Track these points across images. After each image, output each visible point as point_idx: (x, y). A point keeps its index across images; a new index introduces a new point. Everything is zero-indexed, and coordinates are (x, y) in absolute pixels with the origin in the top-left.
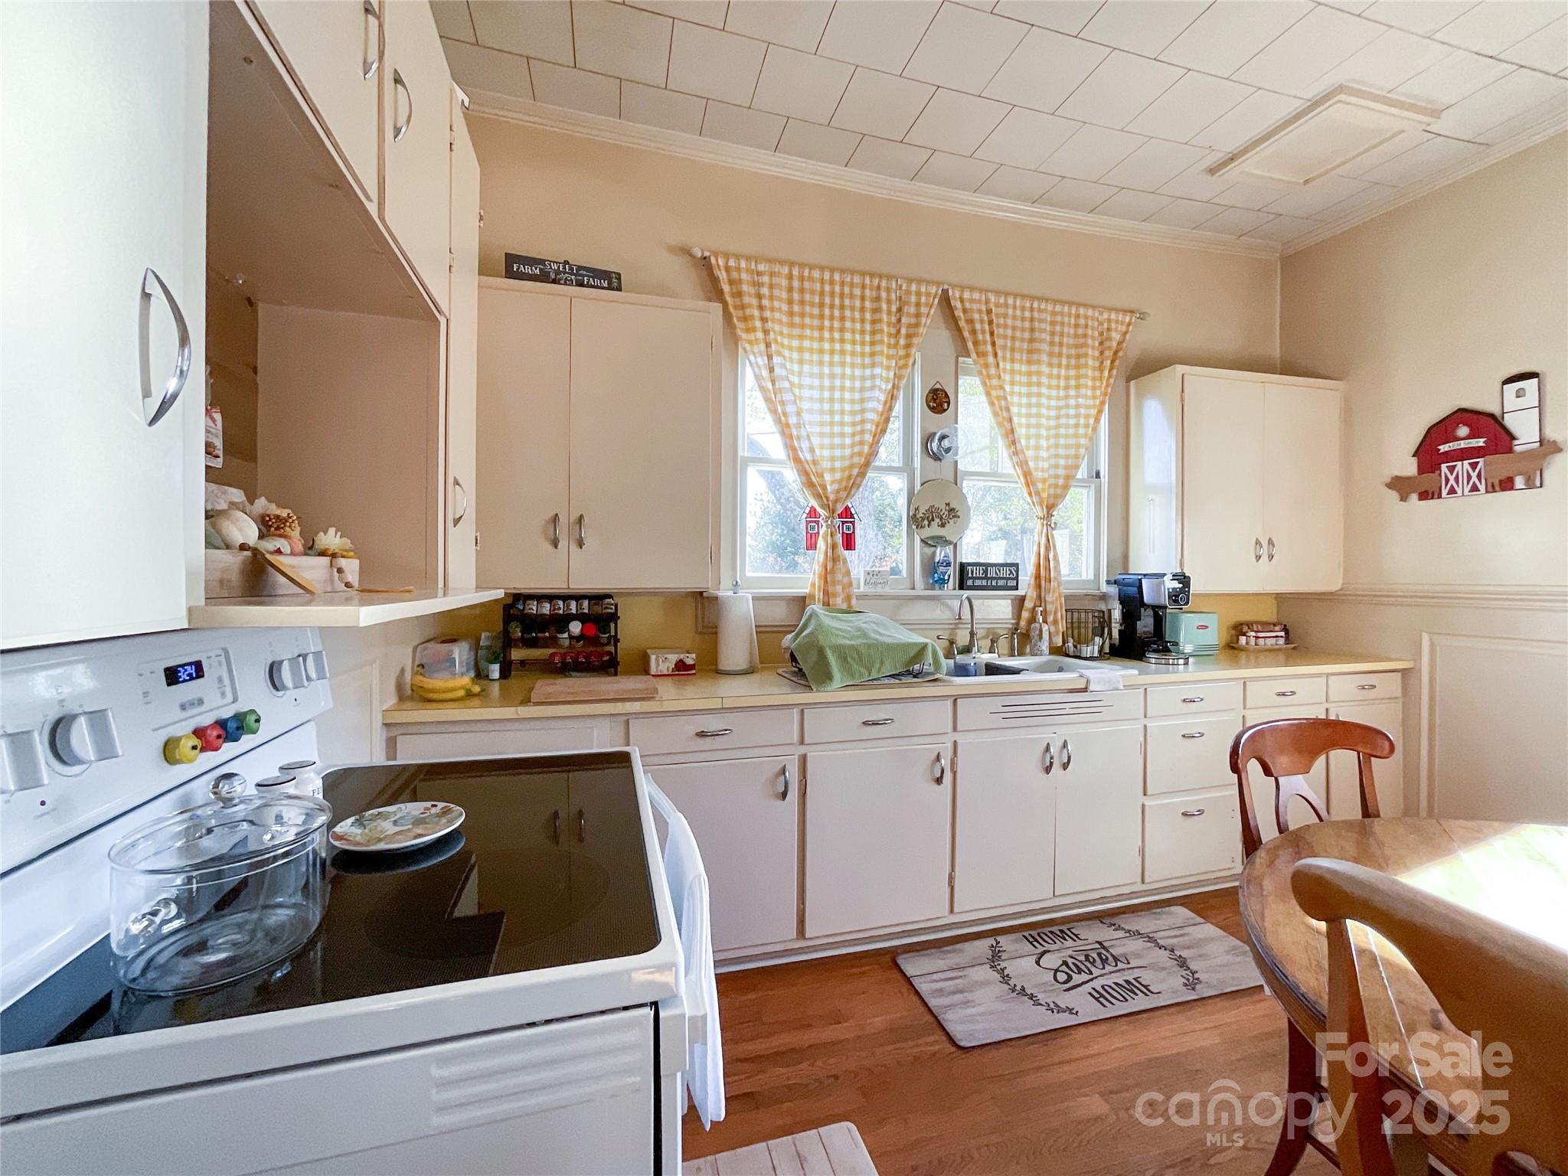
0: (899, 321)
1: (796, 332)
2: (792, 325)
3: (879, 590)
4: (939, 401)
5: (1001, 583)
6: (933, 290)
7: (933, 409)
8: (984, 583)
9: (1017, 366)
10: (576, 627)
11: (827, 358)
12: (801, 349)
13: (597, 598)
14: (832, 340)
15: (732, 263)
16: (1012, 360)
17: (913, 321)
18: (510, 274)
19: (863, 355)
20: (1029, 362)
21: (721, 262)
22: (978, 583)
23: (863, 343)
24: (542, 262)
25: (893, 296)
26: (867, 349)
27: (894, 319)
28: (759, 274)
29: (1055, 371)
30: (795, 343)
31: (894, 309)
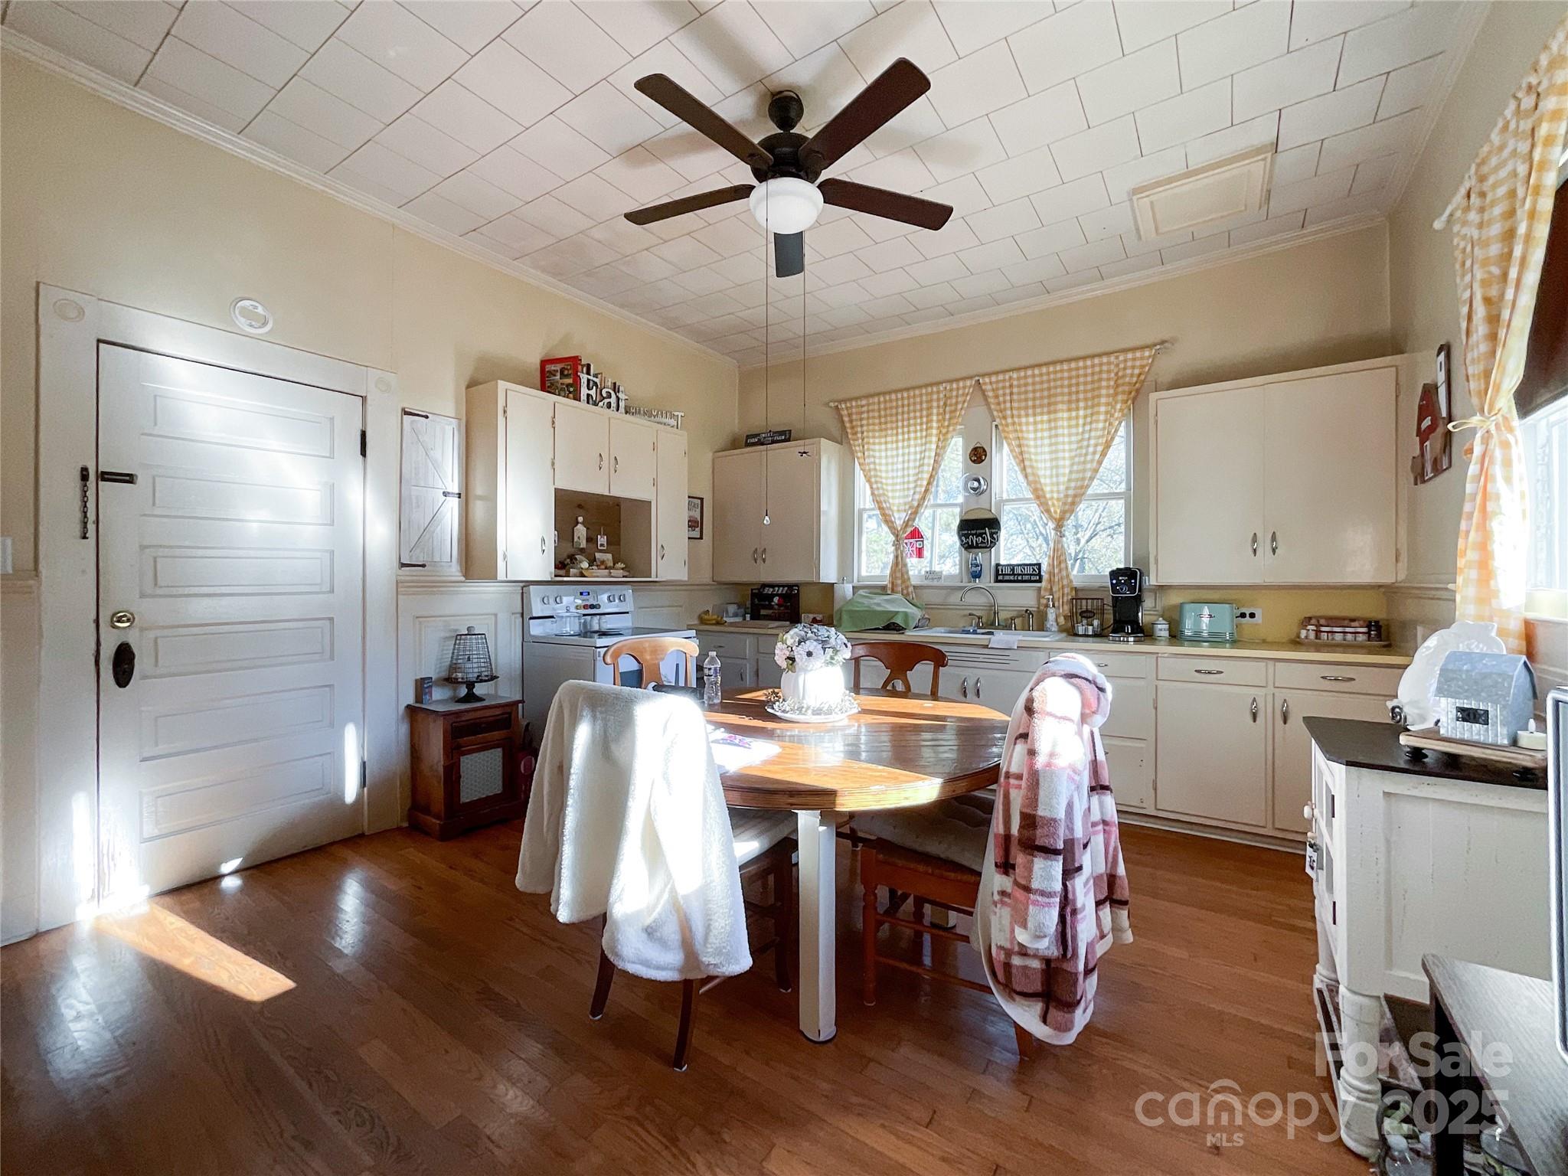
0: (944, 411)
1: (884, 433)
2: (881, 430)
3: (935, 583)
4: (978, 455)
5: (1026, 578)
6: (968, 383)
7: (974, 461)
8: (1012, 578)
9: (1039, 418)
10: (776, 600)
11: (900, 444)
12: (886, 443)
13: (790, 586)
14: (903, 433)
15: (848, 405)
16: (1034, 415)
17: (953, 408)
18: (748, 445)
19: (921, 438)
20: (1049, 413)
21: (843, 406)
22: (1007, 578)
23: (921, 430)
24: (759, 435)
25: (941, 396)
26: (924, 433)
27: (941, 410)
28: (862, 406)
29: (1074, 414)
30: (883, 440)
31: (942, 403)
